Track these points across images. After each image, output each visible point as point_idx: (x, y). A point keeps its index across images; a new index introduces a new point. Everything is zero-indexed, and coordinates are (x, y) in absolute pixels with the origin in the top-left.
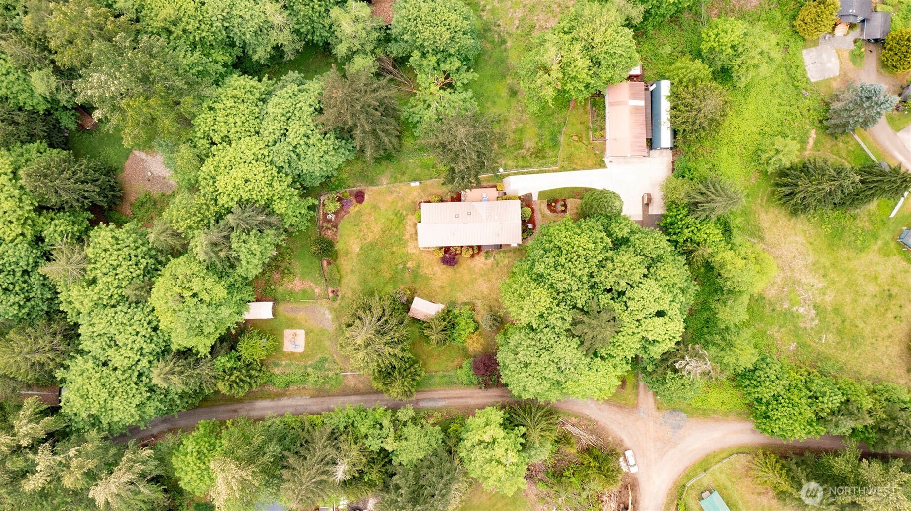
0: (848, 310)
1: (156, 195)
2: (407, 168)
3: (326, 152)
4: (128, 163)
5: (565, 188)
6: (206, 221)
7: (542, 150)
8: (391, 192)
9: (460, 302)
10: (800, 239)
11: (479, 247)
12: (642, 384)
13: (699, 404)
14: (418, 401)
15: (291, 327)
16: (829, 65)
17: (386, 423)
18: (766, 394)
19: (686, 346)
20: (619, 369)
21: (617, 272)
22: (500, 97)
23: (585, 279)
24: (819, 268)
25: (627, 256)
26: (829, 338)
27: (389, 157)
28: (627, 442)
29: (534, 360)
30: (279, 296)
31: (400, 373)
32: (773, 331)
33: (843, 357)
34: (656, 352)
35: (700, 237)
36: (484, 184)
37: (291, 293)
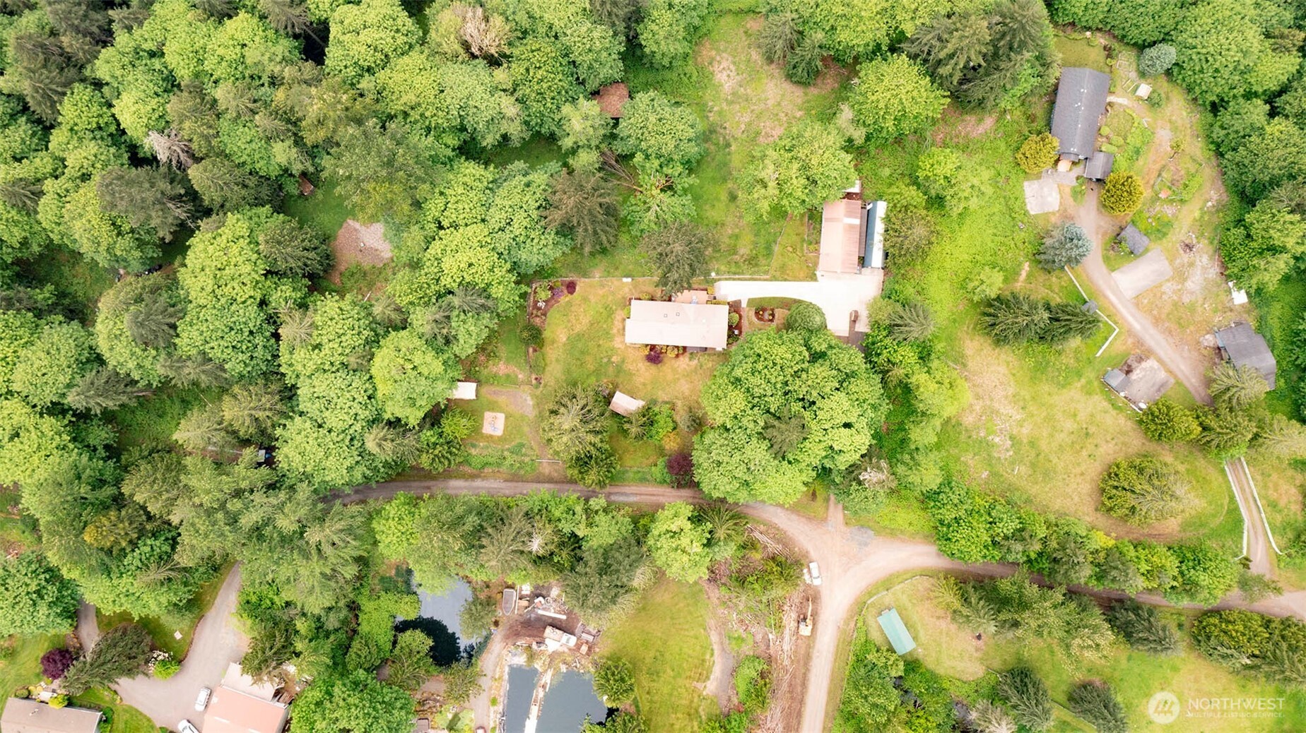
0: (1043, 445)
1: (366, 266)
2: (621, 263)
3: (545, 246)
4: (341, 232)
5: (774, 298)
6: (426, 299)
7: (755, 257)
8: (603, 286)
9: (660, 400)
10: (1003, 369)
11: (685, 348)
12: (833, 497)
13: (887, 523)
14: (610, 494)
15: (493, 410)
16: (1049, 199)
17: (578, 509)
18: (949, 516)
19: (871, 460)
20: (804, 475)
21: (810, 383)
22: (718, 199)
23: (779, 386)
24: (1018, 400)
25: (821, 369)
26: (1021, 470)
27: (604, 251)
28: (813, 554)
29: (726, 459)
30: (482, 378)
31: (596, 463)
32: (967, 458)
33: (1034, 490)
34: (842, 462)
35: (897, 358)
36: (695, 286)
37: (495, 376)
